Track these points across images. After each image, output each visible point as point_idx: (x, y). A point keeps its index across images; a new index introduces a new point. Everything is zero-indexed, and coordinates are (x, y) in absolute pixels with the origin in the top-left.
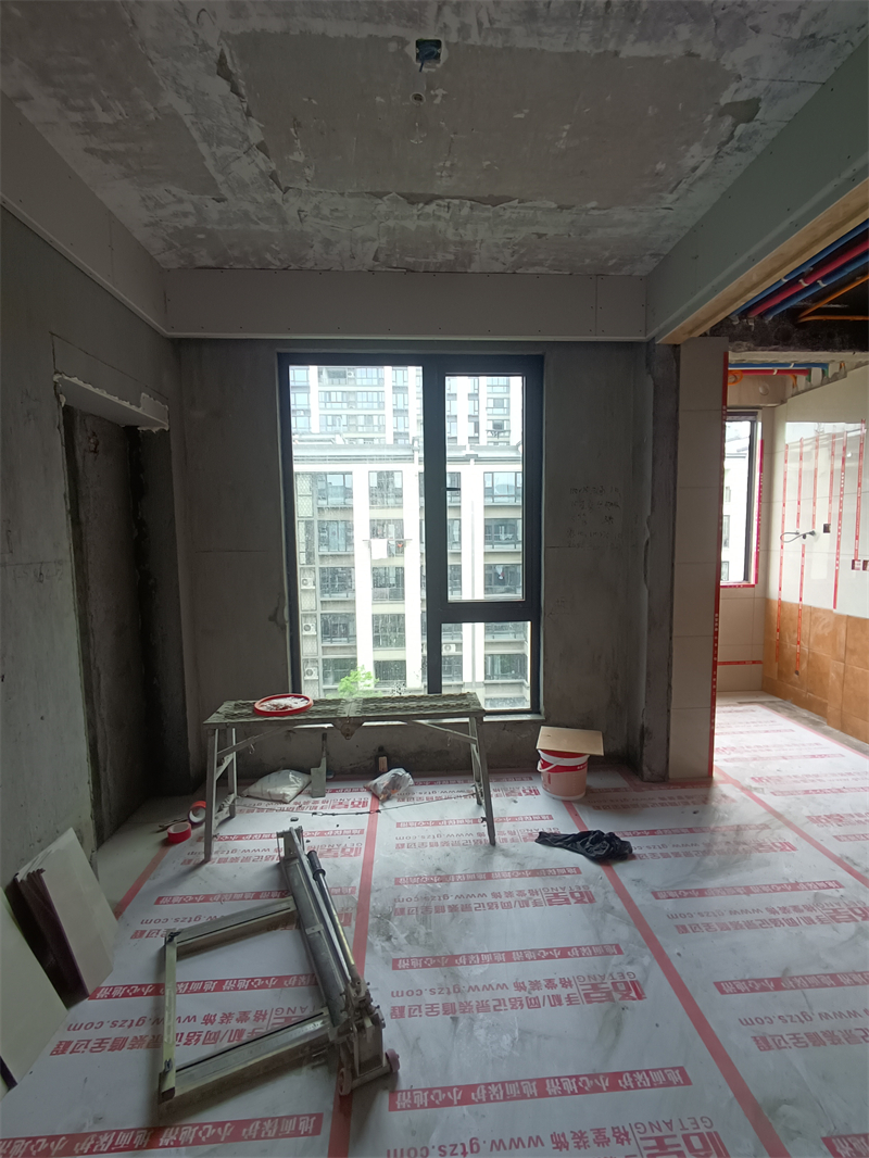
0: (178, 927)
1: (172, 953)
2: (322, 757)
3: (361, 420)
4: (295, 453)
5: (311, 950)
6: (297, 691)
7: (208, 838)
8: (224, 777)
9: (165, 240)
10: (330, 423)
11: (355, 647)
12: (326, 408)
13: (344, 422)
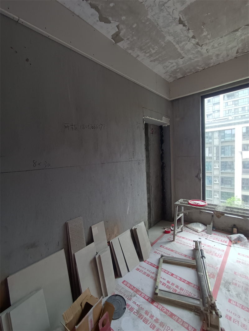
0: (164, 255)
1: (162, 261)
2: (211, 222)
3: (240, 109)
4: (206, 126)
5: (199, 279)
6: (204, 199)
7: (174, 235)
8: (179, 220)
9: (169, 75)
10: (227, 112)
11: (234, 189)
12: (226, 108)
13: (233, 111)
